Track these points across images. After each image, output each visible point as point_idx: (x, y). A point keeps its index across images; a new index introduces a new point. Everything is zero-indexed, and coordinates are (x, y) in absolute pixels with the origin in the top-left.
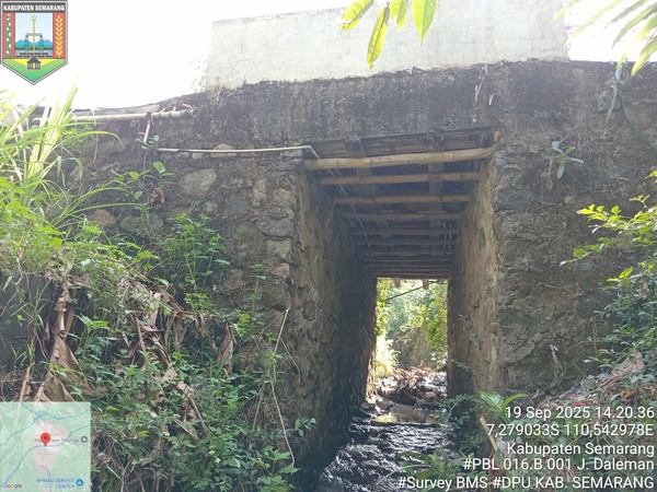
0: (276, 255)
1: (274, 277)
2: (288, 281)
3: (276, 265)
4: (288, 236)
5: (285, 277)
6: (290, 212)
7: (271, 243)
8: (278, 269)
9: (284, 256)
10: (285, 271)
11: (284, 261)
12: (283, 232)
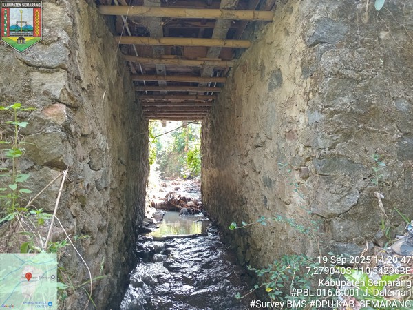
0: (46, 93)
1: (43, 122)
2: (66, 128)
3: (45, 107)
4: (62, 67)
5: (61, 122)
6: (63, 35)
7: (37, 77)
8: (50, 111)
9: (57, 94)
10: (60, 115)
11: (58, 101)
12: (54, 62)
